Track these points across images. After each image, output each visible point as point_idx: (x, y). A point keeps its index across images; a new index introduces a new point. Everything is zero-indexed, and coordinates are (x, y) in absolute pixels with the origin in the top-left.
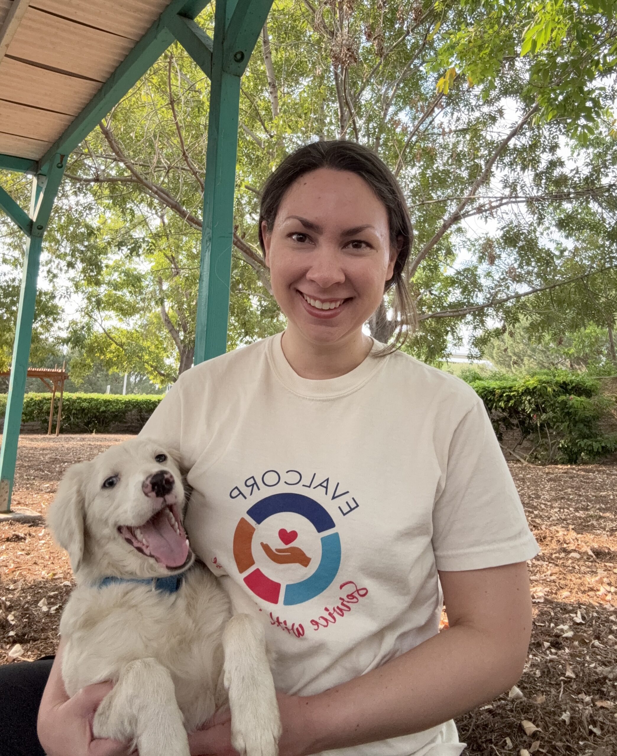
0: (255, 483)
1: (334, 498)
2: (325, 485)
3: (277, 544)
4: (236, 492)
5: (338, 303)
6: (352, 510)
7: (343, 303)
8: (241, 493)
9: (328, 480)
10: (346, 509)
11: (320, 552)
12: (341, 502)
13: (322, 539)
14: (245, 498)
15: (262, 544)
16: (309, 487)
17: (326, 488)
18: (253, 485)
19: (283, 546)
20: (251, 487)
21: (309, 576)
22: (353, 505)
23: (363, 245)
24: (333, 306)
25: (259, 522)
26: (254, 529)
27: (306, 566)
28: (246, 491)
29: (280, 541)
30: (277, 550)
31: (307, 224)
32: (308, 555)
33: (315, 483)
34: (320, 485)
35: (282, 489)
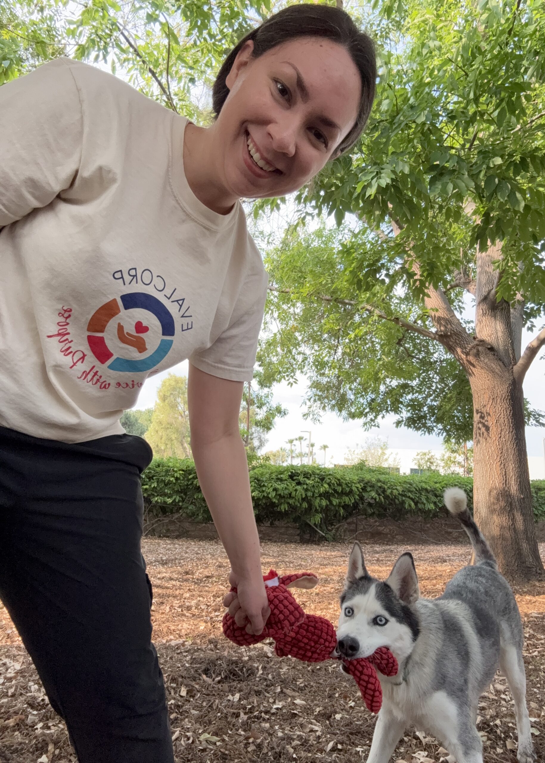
0: (136, 275)
1: (182, 317)
2: (180, 302)
3: (130, 329)
4: (118, 275)
5: (271, 169)
6: (188, 329)
7: (274, 171)
8: (122, 277)
9: (183, 300)
10: (185, 327)
11: (156, 348)
12: (185, 321)
13: (162, 341)
14: (124, 284)
15: (119, 324)
16: (169, 299)
17: (181, 306)
18: (134, 276)
19: (133, 332)
20: (132, 278)
21: (138, 359)
22: (190, 327)
23: (322, 140)
24: (266, 168)
25: (126, 308)
26: (120, 311)
27: (140, 352)
28: (127, 278)
29: (134, 329)
30: (127, 333)
31: (300, 83)
32: (147, 346)
33: (173, 298)
34: (177, 301)
35: (150, 291)
